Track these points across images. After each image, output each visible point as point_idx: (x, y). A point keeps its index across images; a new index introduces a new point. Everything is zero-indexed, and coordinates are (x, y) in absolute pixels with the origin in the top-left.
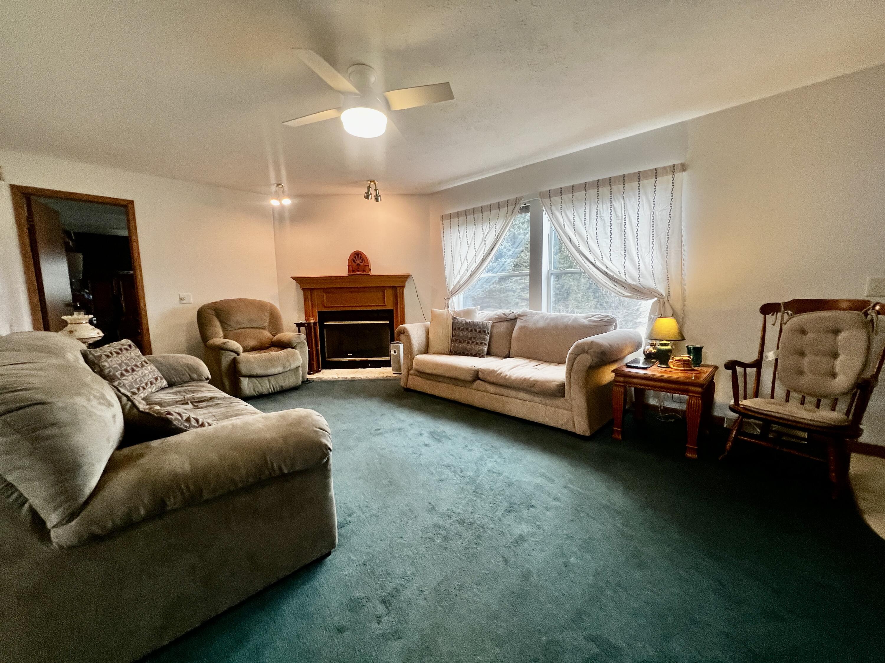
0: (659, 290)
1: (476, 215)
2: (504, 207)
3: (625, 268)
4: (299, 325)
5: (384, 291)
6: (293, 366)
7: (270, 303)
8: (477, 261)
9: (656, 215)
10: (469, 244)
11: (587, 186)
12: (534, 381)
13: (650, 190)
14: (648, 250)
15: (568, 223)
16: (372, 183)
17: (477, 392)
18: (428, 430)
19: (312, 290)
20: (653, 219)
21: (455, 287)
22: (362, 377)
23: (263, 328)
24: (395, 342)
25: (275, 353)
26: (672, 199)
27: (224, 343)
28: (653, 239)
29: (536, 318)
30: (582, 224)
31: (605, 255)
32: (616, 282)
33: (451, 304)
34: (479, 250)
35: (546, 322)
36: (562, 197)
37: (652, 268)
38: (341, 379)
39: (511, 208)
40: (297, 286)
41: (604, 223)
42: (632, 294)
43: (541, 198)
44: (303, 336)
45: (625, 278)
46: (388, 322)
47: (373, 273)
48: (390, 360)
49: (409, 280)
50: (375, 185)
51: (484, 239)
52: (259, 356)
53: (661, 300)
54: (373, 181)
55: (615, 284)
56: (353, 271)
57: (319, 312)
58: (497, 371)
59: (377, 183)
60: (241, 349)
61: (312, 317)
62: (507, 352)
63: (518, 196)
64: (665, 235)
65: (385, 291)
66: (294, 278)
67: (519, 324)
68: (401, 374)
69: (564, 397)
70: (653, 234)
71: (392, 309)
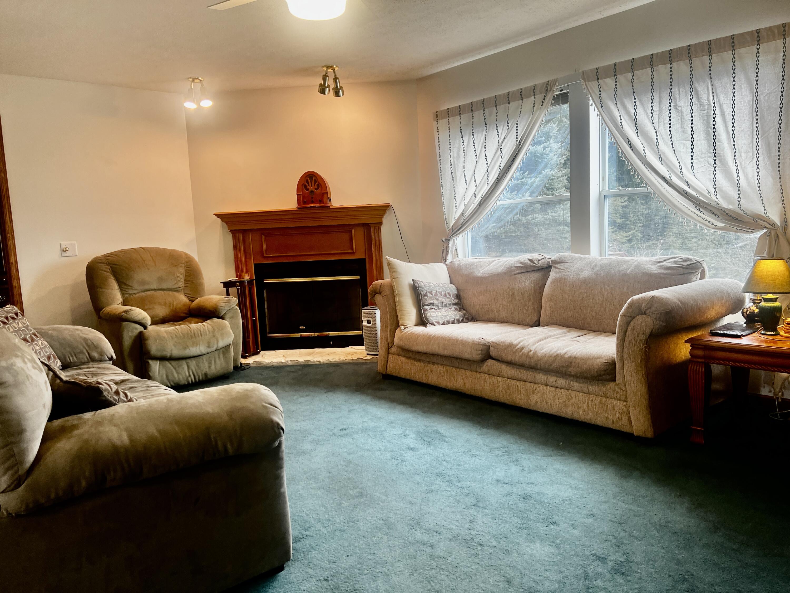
0: (771, 216)
1: (486, 110)
2: (528, 97)
3: (715, 185)
4: (227, 285)
5: (351, 231)
6: (222, 344)
7: (186, 254)
8: (490, 180)
9: (760, 101)
10: (478, 154)
11: (654, 59)
12: (570, 357)
13: (750, 62)
14: (751, 154)
15: (627, 118)
16: (330, 70)
17: (488, 377)
18: (414, 430)
19: (244, 232)
20: (757, 107)
21: (457, 221)
22: (321, 361)
23: (176, 290)
24: (369, 307)
25: (195, 326)
26: (783, 76)
27: (126, 312)
28: (758, 138)
29: (578, 265)
30: (648, 116)
31: (685, 165)
32: (703, 207)
33: (452, 248)
34: (493, 163)
35: (595, 270)
36: (616, 79)
37: (759, 183)
38: (290, 363)
39: (539, 97)
40: (223, 226)
41: (682, 115)
42: (729, 224)
43: (585, 81)
44: (235, 301)
45: (716, 200)
46: (358, 277)
47: (336, 203)
48: (362, 335)
49: (387, 213)
50: (334, 71)
51: (500, 147)
52: (173, 330)
53: (773, 233)
54: (332, 67)
55: (701, 210)
56: (305, 203)
57: (255, 265)
58: (517, 345)
59: (336, 69)
60: (148, 320)
61: (247, 273)
62: (536, 319)
63: (550, 78)
64: (776, 132)
65: (353, 231)
66: (218, 215)
67: (553, 275)
68: (377, 355)
69: (614, 380)
70: (757, 130)
71: (362, 257)
